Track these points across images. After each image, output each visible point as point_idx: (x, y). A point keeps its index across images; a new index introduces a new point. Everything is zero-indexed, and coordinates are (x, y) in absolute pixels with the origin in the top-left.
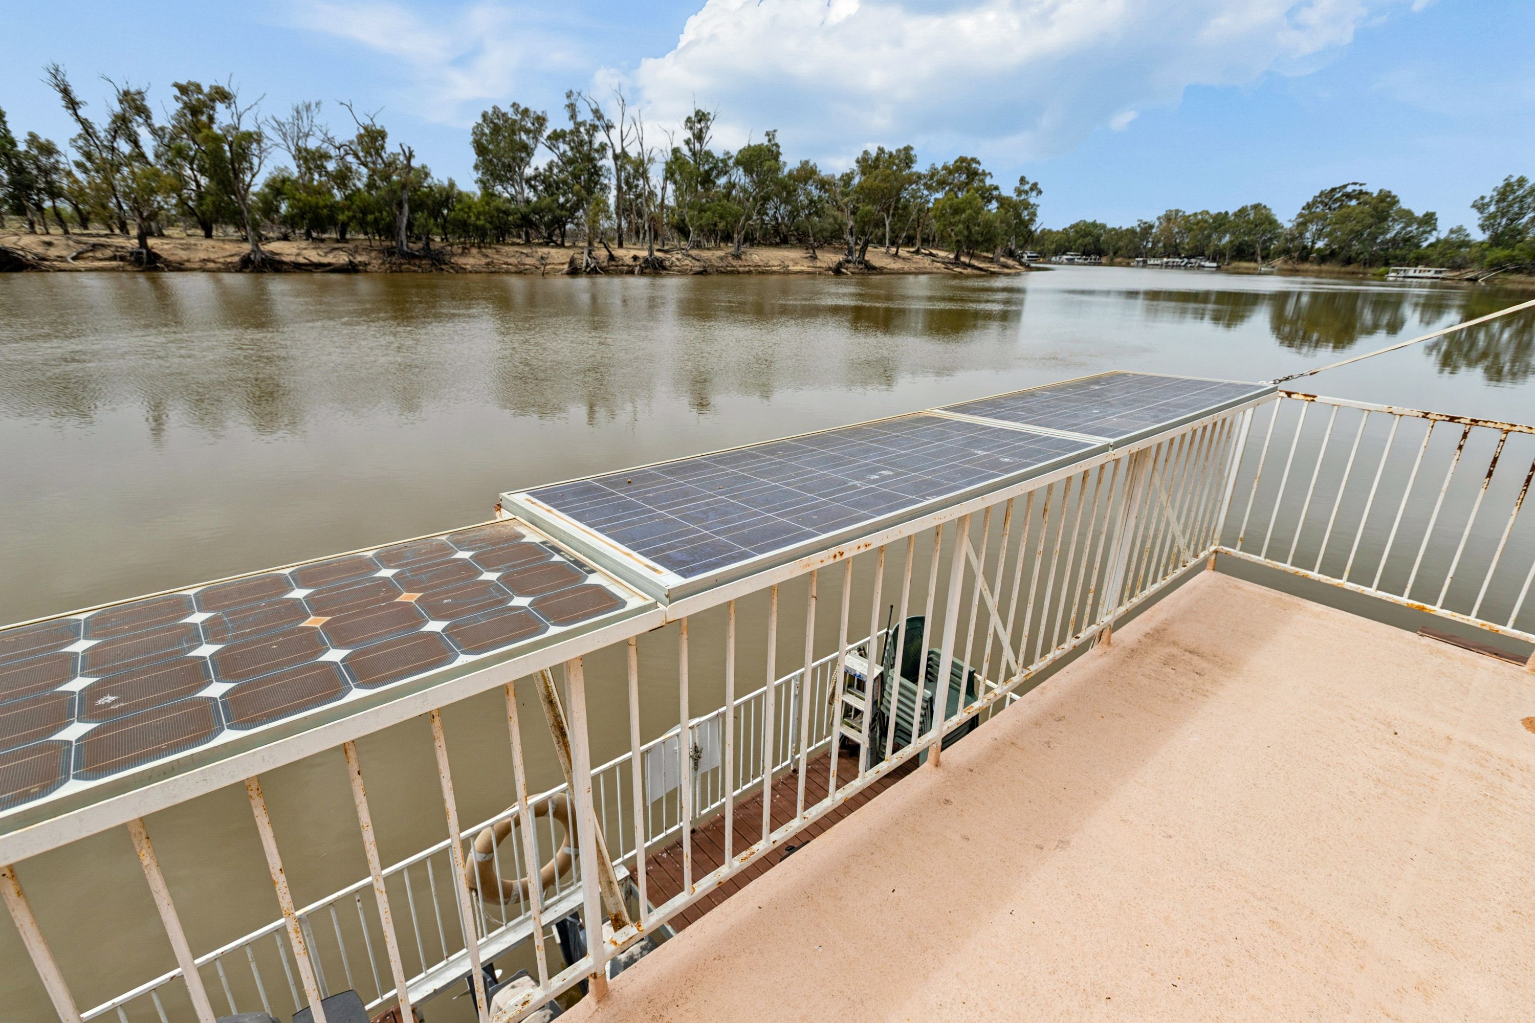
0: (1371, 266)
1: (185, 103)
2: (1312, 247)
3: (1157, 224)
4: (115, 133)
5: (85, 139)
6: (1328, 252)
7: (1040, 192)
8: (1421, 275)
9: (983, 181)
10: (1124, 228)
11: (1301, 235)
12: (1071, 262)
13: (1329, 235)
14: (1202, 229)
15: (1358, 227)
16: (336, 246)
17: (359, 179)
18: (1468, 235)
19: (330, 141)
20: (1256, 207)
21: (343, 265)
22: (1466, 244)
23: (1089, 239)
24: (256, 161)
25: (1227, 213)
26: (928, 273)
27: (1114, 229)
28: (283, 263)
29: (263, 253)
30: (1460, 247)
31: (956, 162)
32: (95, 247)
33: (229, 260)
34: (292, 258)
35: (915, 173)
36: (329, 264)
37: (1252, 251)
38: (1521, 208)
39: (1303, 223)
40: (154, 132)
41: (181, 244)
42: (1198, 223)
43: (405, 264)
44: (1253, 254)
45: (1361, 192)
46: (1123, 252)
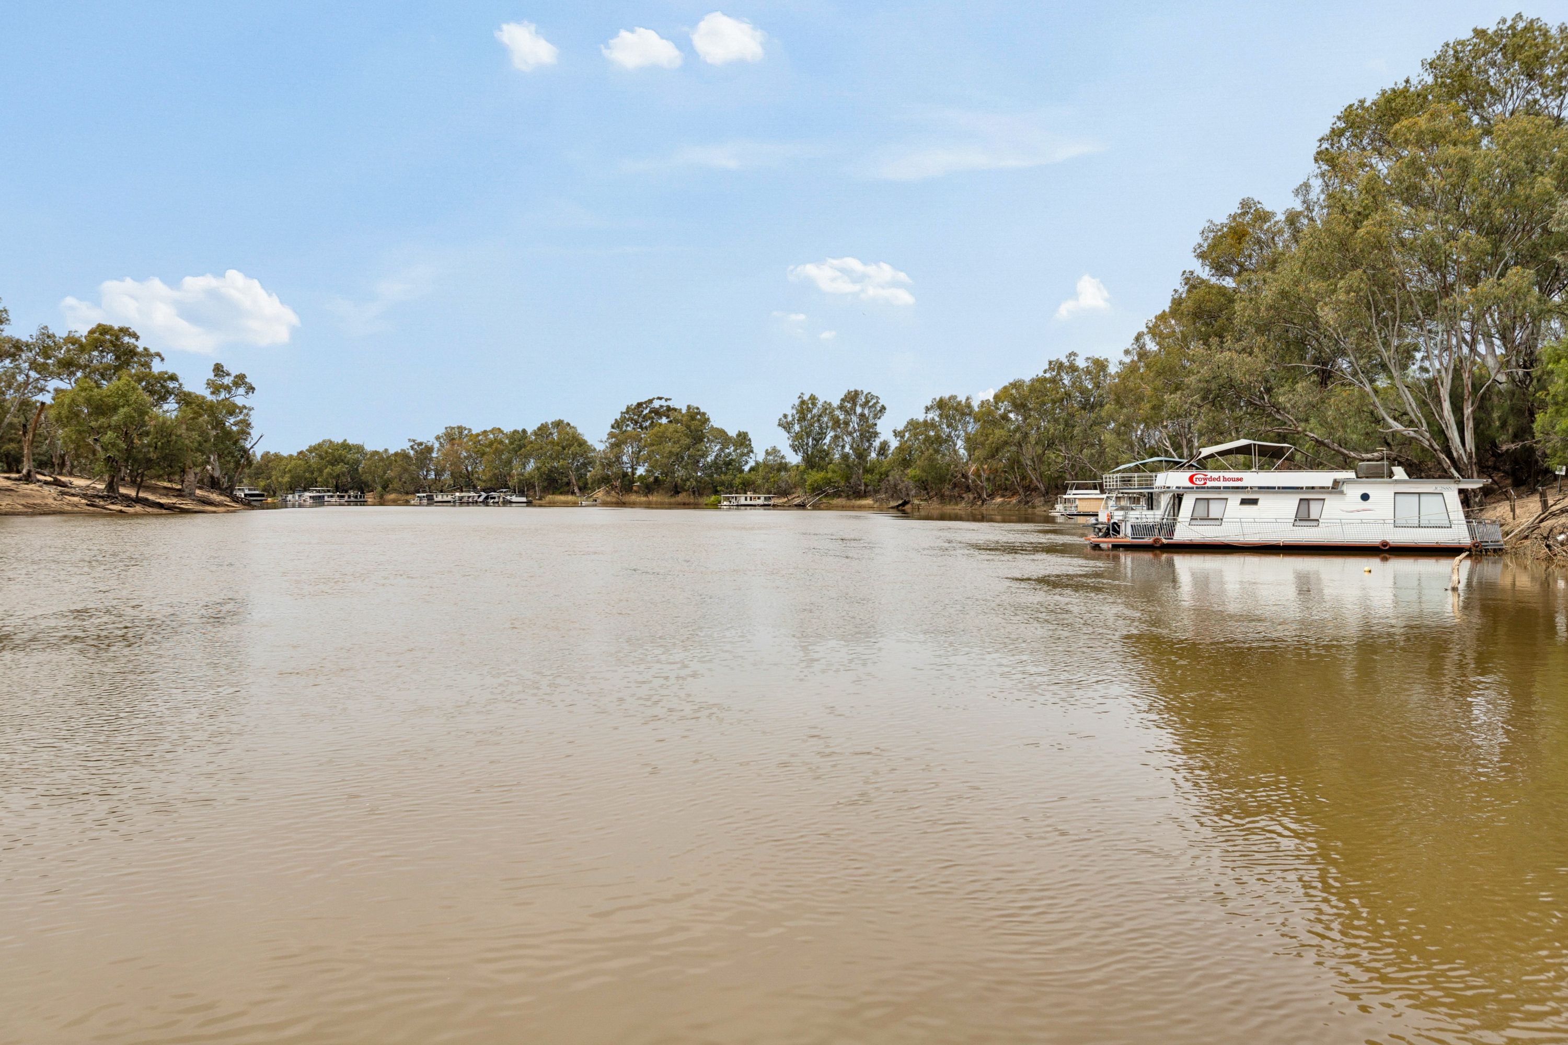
0: (701, 495)
2: (633, 474)
3: (437, 445)
6: (652, 479)
7: (251, 389)
8: (753, 502)
9: (147, 365)
10: (391, 451)
11: (618, 458)
12: (319, 501)
13: (649, 458)
14: (498, 453)
15: (676, 449)
18: (783, 457)
20: (558, 424)
22: (783, 467)
23: (340, 468)
25: (524, 431)
26: (54, 513)
27: (376, 453)
30: (779, 470)
31: (92, 332)
35: (10, 340)
37: (565, 480)
38: (821, 427)
39: (617, 443)
42: (491, 444)
44: (568, 484)
45: (669, 409)
46: (396, 484)
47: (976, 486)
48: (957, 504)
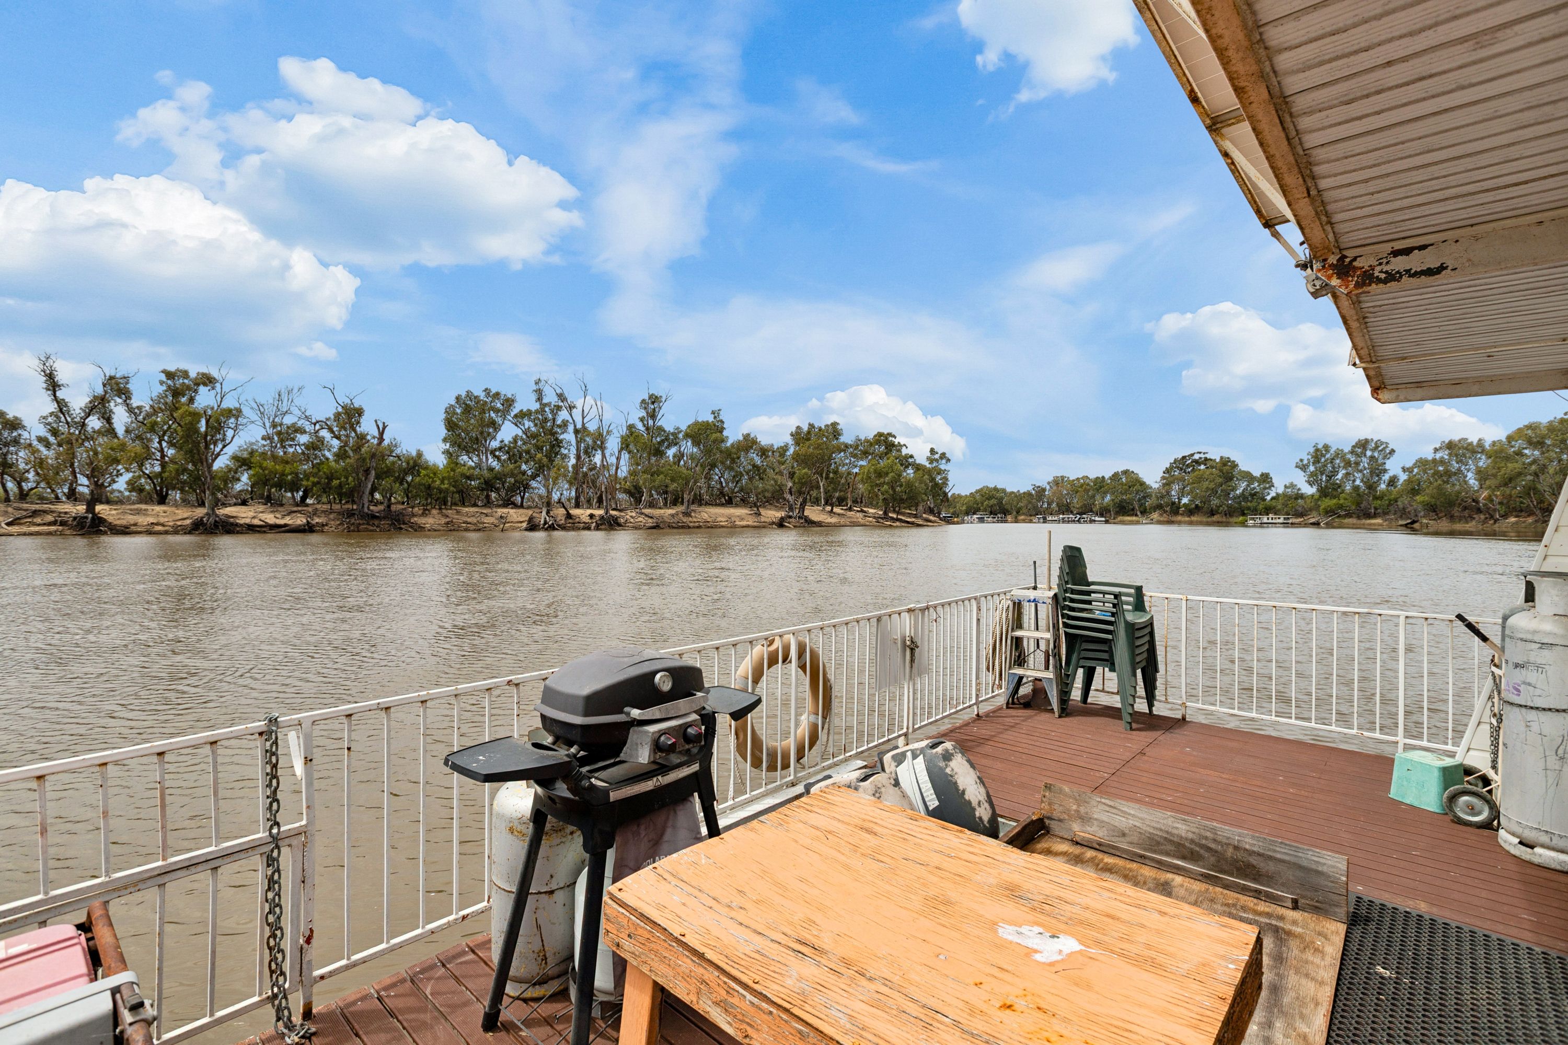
0: (1231, 516)
1: (169, 387)
2: (1179, 502)
3: (1048, 487)
4: (90, 410)
5: (58, 417)
6: (1193, 506)
7: (948, 460)
8: (1274, 521)
9: (899, 451)
10: (1022, 492)
11: (1168, 493)
12: (981, 520)
13: (1191, 492)
14: (1087, 491)
15: (1212, 486)
16: (295, 509)
17: (329, 450)
18: (1299, 489)
19: (307, 418)
20: (1126, 472)
21: (300, 526)
22: (1301, 496)
23: (993, 501)
24: (230, 433)
25: (1103, 477)
26: (862, 526)
27: (1013, 493)
28: (237, 525)
29: (217, 516)
30: (1296, 499)
31: (875, 436)
32: (35, 513)
33: (179, 523)
34: (248, 521)
35: (843, 443)
36: (286, 525)
37: (1131, 507)
38: (1333, 467)
39: (1168, 482)
40: (130, 410)
41: (131, 510)
42: (1082, 486)
43: (363, 524)
44: (1133, 510)
45: (1206, 459)
46: (1024, 510)
47: (1489, 508)
48: (1467, 522)
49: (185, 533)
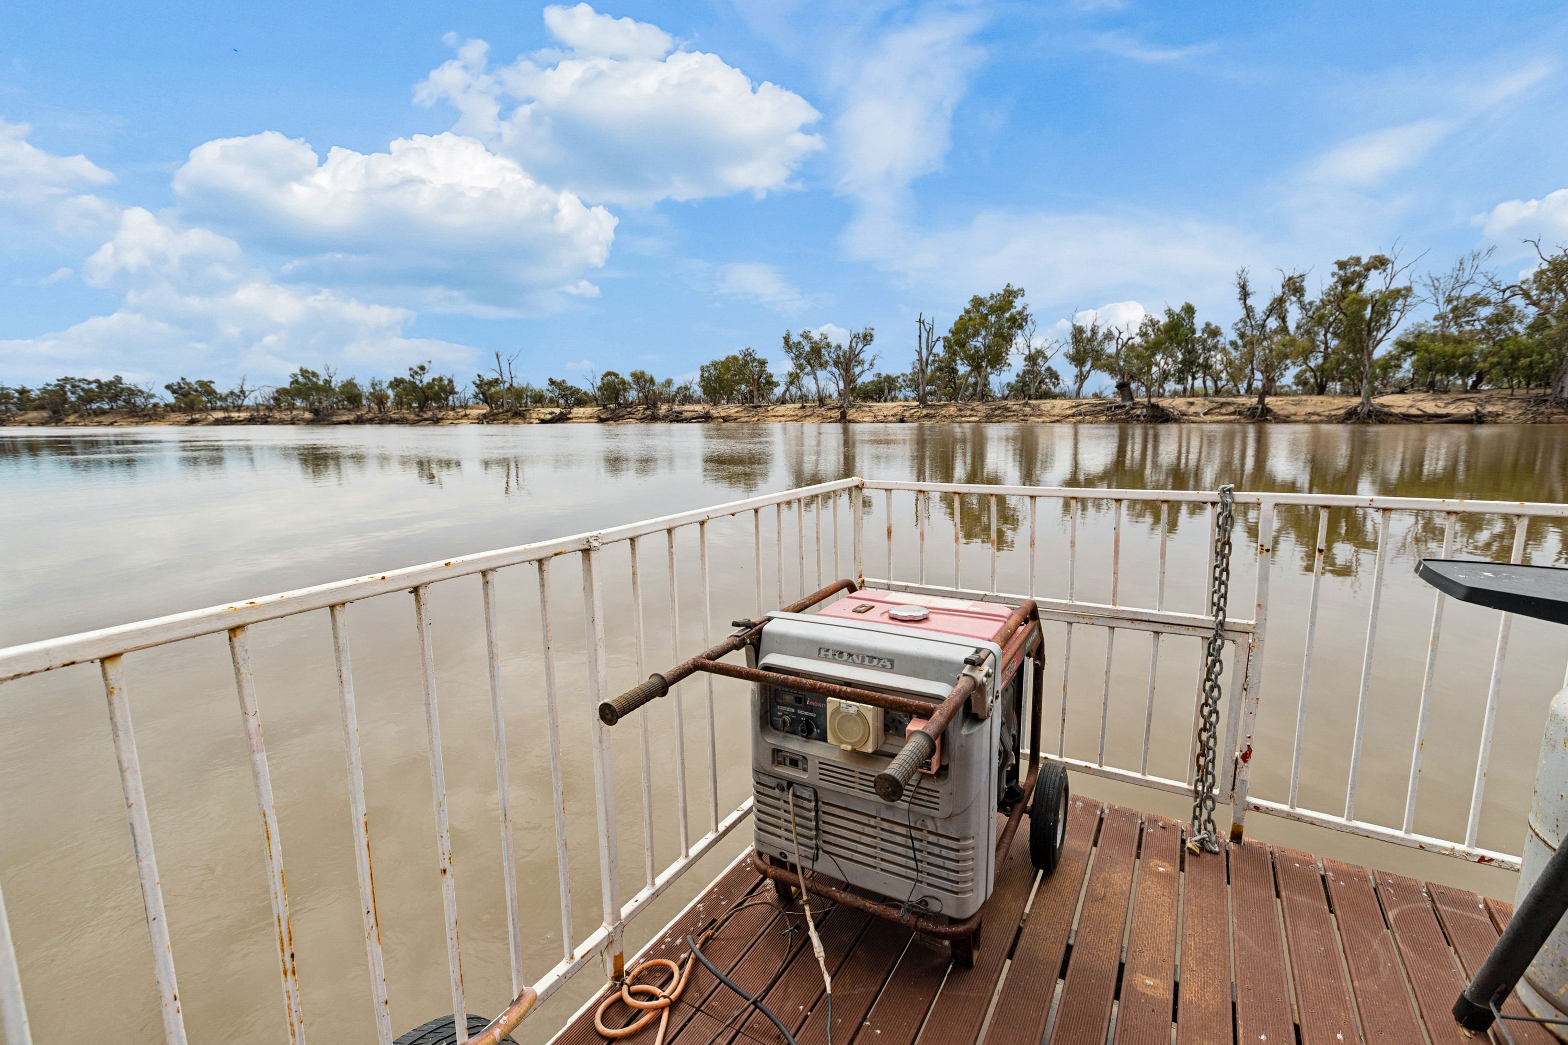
1: (1340, 277)
4: (1270, 312)
5: (1245, 322)
16: (1463, 396)
17: (1520, 322)
19: (1495, 286)
21: (1466, 415)
24: (1395, 316)
28: (1391, 414)
29: (1372, 405)
32: (1223, 405)
33: (1333, 413)
34: (1403, 410)
36: (1448, 415)
40: (1303, 307)
41: (1293, 401)
43: (1559, 413)
49: (1338, 423)
